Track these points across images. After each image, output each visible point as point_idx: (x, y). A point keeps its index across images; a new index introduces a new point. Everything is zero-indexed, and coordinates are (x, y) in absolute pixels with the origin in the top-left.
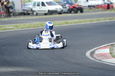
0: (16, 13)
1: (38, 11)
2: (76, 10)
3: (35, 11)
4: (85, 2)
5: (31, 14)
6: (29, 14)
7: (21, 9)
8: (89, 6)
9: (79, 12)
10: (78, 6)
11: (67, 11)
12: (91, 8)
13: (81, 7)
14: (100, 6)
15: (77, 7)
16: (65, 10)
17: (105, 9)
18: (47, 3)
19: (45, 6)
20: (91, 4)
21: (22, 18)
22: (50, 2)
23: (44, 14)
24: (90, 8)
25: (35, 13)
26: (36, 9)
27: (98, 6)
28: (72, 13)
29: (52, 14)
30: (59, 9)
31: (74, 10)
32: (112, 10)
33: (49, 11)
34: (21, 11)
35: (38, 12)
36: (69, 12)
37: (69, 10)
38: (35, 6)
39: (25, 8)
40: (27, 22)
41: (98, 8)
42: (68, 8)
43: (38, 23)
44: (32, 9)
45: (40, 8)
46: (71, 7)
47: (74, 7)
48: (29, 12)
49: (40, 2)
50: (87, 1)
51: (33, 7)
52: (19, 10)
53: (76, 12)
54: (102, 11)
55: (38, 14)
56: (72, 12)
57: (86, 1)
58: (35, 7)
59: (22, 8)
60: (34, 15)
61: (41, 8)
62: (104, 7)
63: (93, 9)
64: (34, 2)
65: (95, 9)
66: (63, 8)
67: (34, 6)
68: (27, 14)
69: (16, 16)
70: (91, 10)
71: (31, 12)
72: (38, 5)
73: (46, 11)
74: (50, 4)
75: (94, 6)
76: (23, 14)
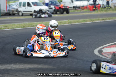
0: (1, 13)
1: (23, 11)
2: (62, 10)
3: (20, 11)
4: (70, 3)
5: (16, 15)
6: (14, 15)
7: (6, 10)
8: (74, 7)
9: (65, 12)
10: (64, 6)
11: (53, 12)
12: (77, 9)
13: (67, 7)
14: (85, 7)
15: (63, 8)
16: (51, 11)
17: (90, 10)
18: (33, 3)
19: (31, 6)
20: (76, 5)
21: (8, 18)
22: (36, 3)
23: (29, 15)
24: (75, 9)
25: (20, 14)
26: (22, 9)
27: (83, 7)
28: (58, 14)
30: (45, 10)
31: (60, 11)
32: (98, 11)
33: (35, 11)
34: (6, 12)
35: (23, 13)
36: (54, 13)
37: (54, 10)
38: (21, 6)
39: (10, 8)
40: (15, 22)
41: (83, 9)
42: (54, 9)
43: (27, 23)
44: (17, 9)
45: (25, 8)
46: (57, 8)
47: (60, 8)
48: (14, 13)
49: (26, 2)
50: (73, 2)
51: (18, 8)
52: (5, 11)
53: (62, 13)
54: (89, 12)
55: (24, 15)
58: (21, 8)
59: (7, 8)
60: (20, 16)
61: (27, 8)
62: (89, 8)
63: (78, 10)
64: (20, 2)
65: (81, 10)
66: (49, 8)
67: (19, 6)
68: (12, 15)
69: (2, 16)
70: (76, 11)
71: (16, 13)
72: (24, 6)
73: (31, 11)
74: (36, 4)
75: (79, 7)
76: (8, 15)
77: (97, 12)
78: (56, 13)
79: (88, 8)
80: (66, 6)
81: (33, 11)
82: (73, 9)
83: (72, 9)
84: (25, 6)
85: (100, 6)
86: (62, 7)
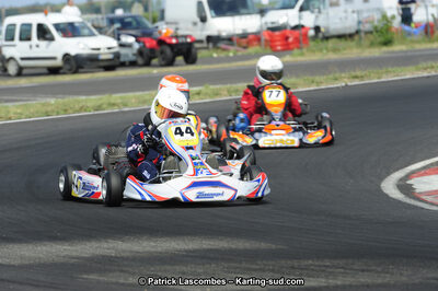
1: (22, 59)
2: (168, 51)
3: (12, 58)
4: (195, 24)
8: (210, 39)
9: (180, 59)
10: (177, 37)
11: (133, 58)
12: (221, 45)
13: (189, 40)
14: (251, 37)
15: (174, 41)
16: (127, 55)
17: (273, 48)
19: (52, 39)
20: (219, 31)
22: (71, 24)
23: (45, 71)
24: (216, 47)
25: (12, 69)
26: (17, 50)
27: (244, 36)
28: (155, 66)
29: (80, 70)
30: (107, 51)
31: (162, 52)
33: (66, 57)
35: (23, 63)
36: (140, 61)
37: (140, 53)
38: (12, 39)
42: (136, 46)
45: (31, 47)
46: (150, 43)
47: (161, 42)
49: (30, 25)
50: (203, 19)
51: (3, 45)
53: (170, 63)
55: (25, 71)
56: (155, 61)
57: (198, 20)
58: (14, 46)
60: (9, 76)
61: (37, 46)
62: (267, 41)
64: (9, 25)
65: (238, 51)
66: (120, 46)
67: (6, 40)
72: (25, 37)
73: (54, 58)
74: (68, 30)
75: (230, 40)
77: (302, 54)
78: (147, 64)
79: (263, 42)
80: (186, 37)
81: (60, 56)
82: (207, 48)
83: (205, 45)
84: (29, 39)
85: (306, 35)
86: (168, 41)
